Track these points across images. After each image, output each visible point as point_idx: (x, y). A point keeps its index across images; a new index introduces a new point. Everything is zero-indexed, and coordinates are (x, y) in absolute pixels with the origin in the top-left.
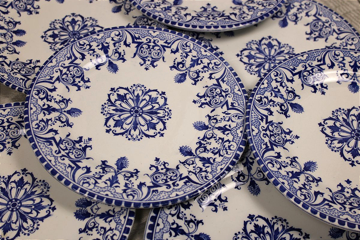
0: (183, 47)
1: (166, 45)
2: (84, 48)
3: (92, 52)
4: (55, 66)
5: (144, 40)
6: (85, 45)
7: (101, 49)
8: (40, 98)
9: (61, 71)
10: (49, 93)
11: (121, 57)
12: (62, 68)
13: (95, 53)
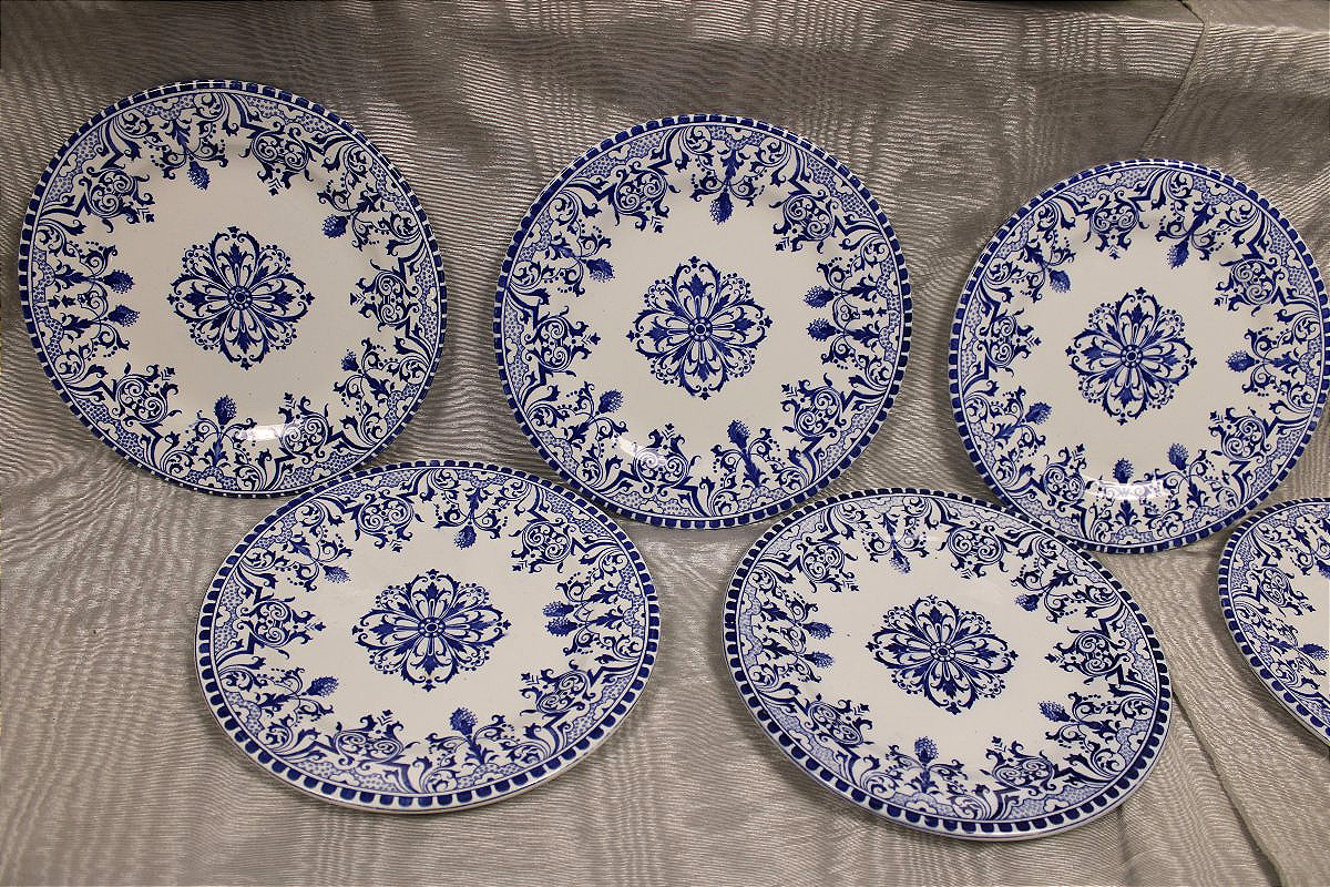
0: (692, 146)
1: (658, 160)
2: (531, 277)
3: (549, 273)
4: (519, 353)
5: (613, 180)
6: (528, 272)
7: (558, 256)
8: (550, 426)
9: (535, 352)
10: (554, 404)
11: (599, 240)
12: (531, 347)
13: (555, 272)
